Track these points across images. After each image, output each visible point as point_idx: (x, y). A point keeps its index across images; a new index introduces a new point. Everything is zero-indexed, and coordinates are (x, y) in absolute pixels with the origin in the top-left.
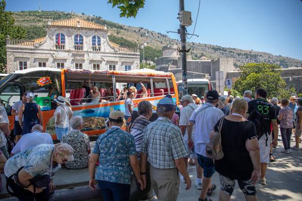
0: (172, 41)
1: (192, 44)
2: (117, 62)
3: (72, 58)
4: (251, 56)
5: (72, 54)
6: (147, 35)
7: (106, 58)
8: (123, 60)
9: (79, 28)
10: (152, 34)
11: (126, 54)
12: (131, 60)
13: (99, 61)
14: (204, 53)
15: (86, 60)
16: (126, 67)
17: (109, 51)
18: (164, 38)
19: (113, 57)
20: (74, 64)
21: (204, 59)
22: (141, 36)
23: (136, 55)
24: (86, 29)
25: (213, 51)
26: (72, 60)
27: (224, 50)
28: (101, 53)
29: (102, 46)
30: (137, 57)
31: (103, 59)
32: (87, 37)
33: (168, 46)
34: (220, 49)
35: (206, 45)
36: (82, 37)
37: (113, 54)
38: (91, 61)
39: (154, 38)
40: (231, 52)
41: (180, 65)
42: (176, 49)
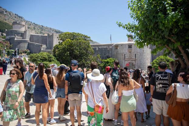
0: (27, 22)
1: (41, 27)
6: (5, 13)
10: (10, 14)
33: (18, 22)
35: (51, 28)
39: (11, 17)
41: (25, 37)
42: (24, 25)
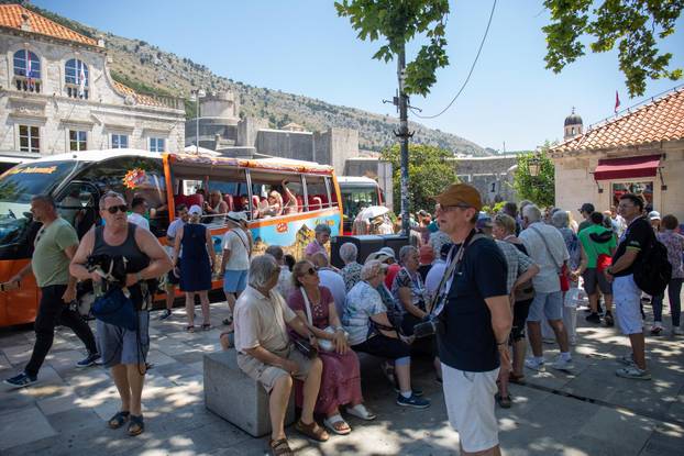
1: (264, 93)
2: (132, 129)
3: (10, 111)
4: (386, 126)
5: (10, 99)
6: (157, 61)
7: (104, 117)
8: (146, 125)
9: (28, 35)
10: (170, 61)
11: (154, 112)
12: (165, 126)
13: (86, 123)
14: (291, 114)
15: (50, 119)
16: (153, 141)
17: (110, 103)
18: (200, 73)
19: (122, 115)
20: (17, 126)
21: (295, 128)
22: (142, 61)
23: (177, 115)
24: (47, 38)
25: (308, 111)
26: (11, 115)
27: (332, 110)
28: (90, 104)
29: (92, 86)
30: (180, 119)
31: (95, 119)
32: (51, 59)
34: (324, 108)
35: (294, 96)
36: (38, 60)
37: (123, 108)
38: (64, 123)
39: (173, 71)
40: (347, 115)
41: (242, 140)
42: (230, 102)
